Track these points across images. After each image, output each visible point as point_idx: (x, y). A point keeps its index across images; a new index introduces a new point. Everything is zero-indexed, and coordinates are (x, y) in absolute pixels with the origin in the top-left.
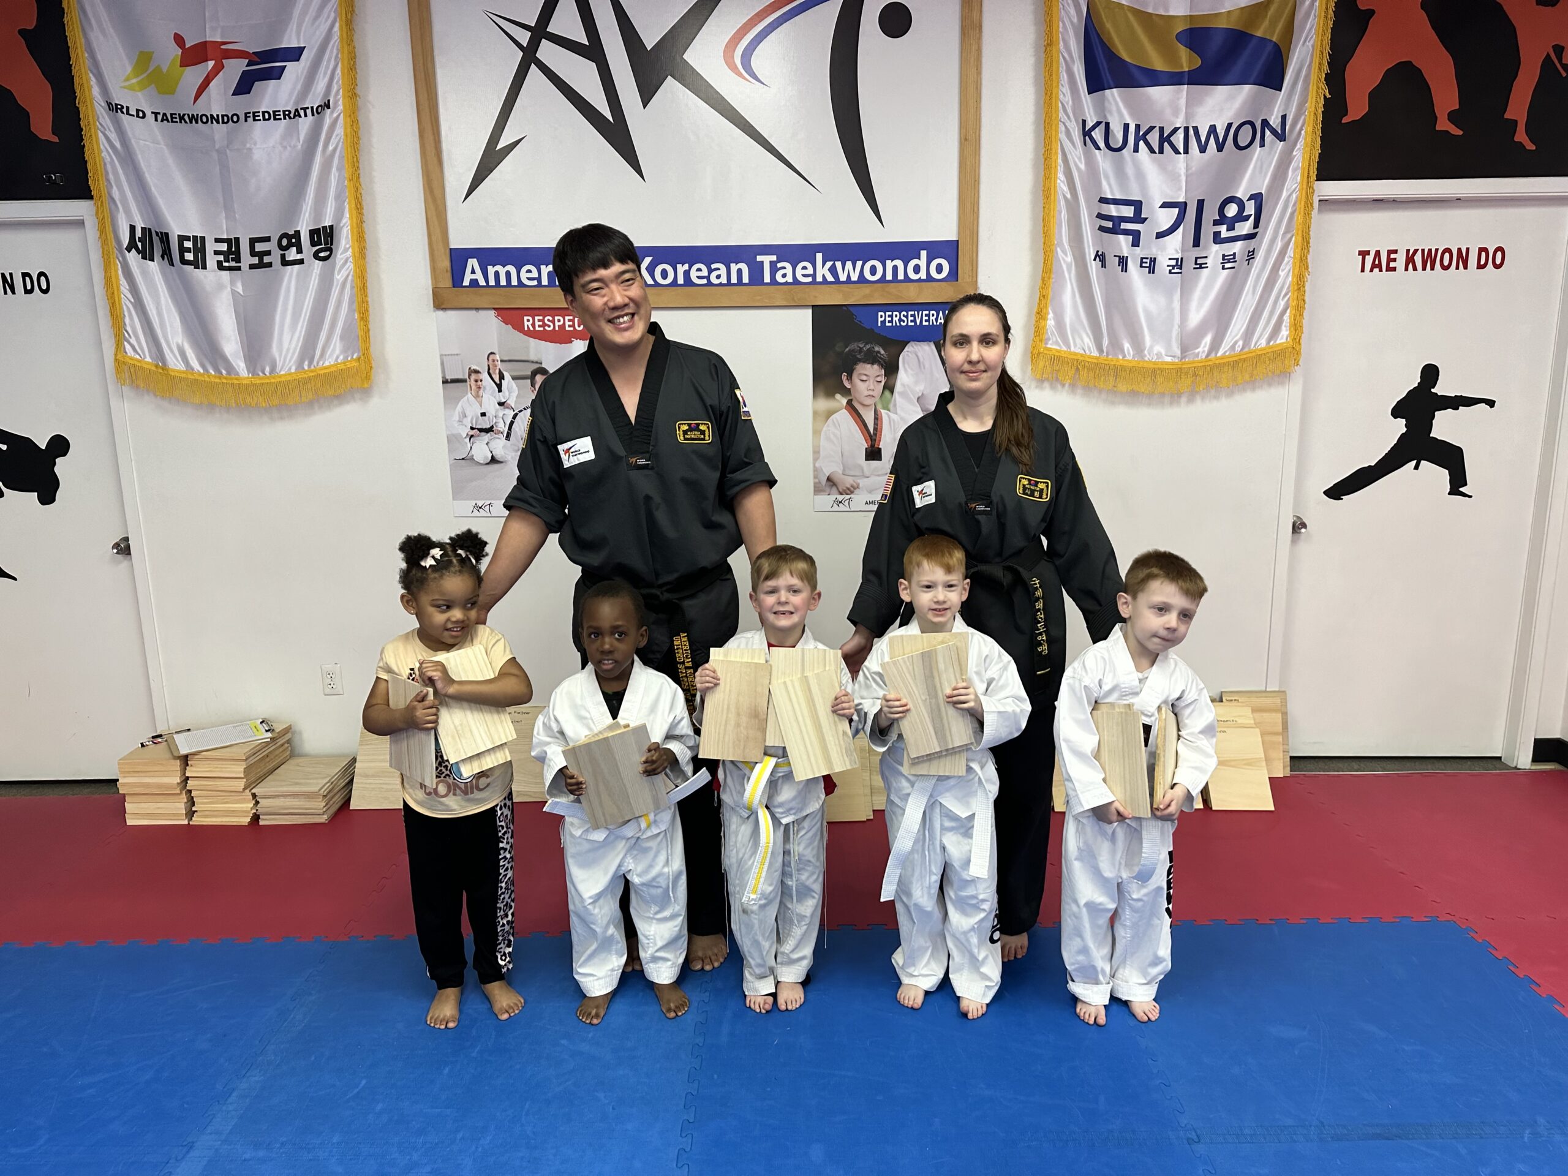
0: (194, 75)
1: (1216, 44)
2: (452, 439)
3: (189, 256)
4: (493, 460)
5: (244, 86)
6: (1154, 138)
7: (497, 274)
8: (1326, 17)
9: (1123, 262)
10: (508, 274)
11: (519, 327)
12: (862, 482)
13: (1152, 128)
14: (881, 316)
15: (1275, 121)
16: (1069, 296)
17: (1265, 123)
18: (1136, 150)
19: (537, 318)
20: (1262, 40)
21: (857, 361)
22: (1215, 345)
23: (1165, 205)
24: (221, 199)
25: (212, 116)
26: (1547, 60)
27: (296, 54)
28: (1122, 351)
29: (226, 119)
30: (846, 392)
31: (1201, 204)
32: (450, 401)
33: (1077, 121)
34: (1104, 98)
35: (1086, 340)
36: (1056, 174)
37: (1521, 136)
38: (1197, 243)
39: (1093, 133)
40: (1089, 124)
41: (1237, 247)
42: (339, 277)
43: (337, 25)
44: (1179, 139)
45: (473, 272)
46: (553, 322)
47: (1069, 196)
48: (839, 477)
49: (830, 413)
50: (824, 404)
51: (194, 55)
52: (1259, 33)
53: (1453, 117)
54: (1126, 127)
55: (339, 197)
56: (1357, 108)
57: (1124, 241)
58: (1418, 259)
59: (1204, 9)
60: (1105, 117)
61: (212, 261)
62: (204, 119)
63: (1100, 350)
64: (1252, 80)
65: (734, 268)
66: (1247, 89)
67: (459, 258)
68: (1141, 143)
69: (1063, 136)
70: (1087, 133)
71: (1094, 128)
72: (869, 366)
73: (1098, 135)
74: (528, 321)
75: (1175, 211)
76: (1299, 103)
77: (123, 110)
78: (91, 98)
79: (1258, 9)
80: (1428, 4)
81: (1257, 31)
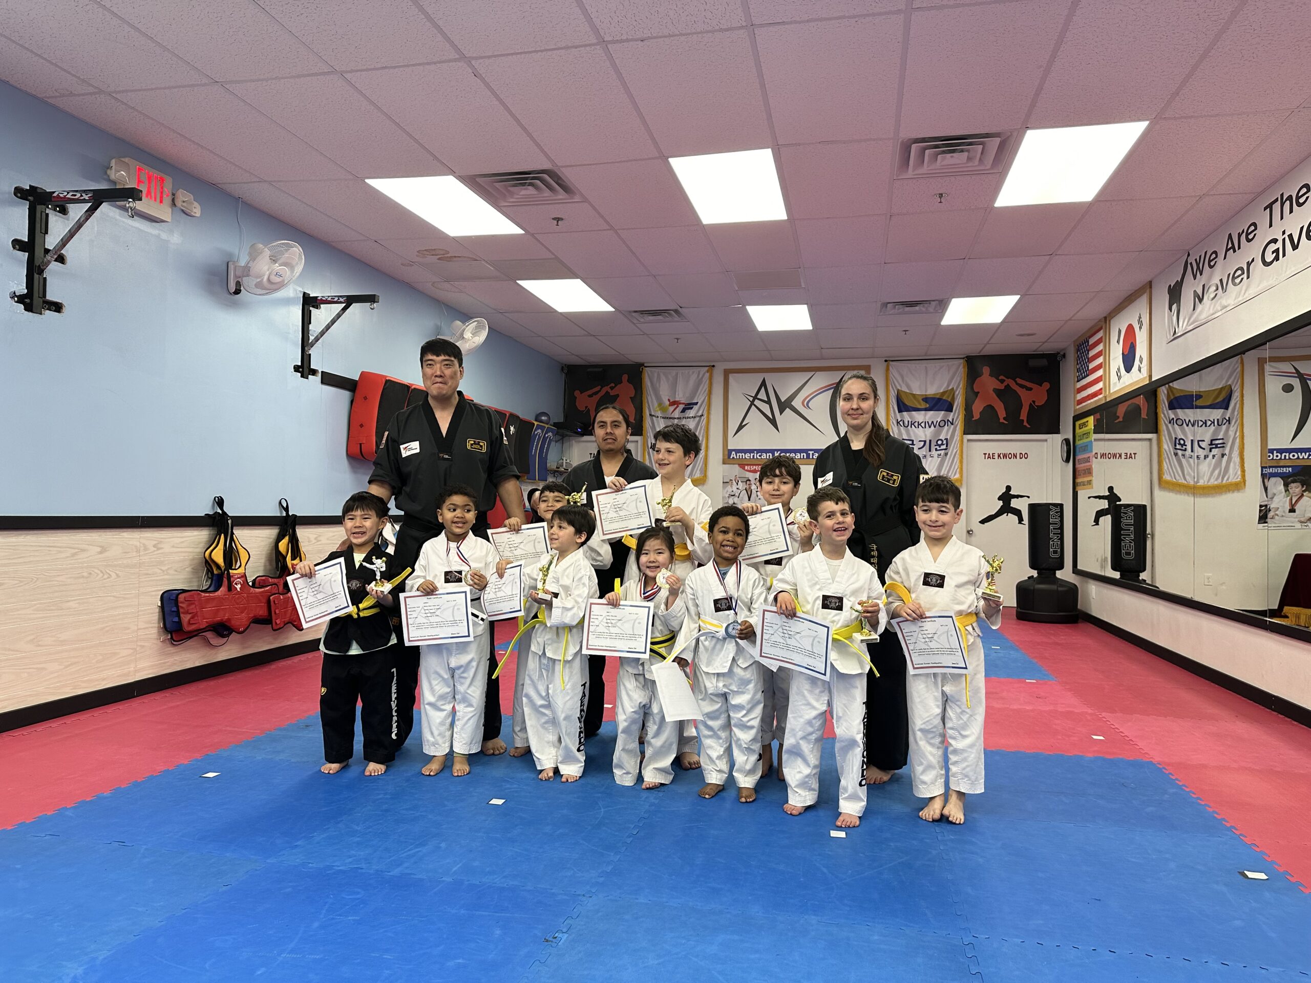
0: (672, 408)
1: (932, 401)
2: (724, 498)
5: (683, 411)
7: (739, 456)
8: (964, 394)
10: (742, 456)
11: (744, 469)
15: (951, 420)
17: (948, 420)
18: (911, 427)
20: (946, 400)
23: (920, 441)
26: (1031, 404)
27: (697, 403)
31: (930, 441)
32: (724, 488)
33: (895, 420)
34: (902, 414)
37: (1025, 423)
38: (930, 451)
41: (942, 452)
43: (707, 397)
44: (923, 425)
45: (733, 455)
51: (672, 403)
53: (1004, 419)
56: (976, 416)
58: (1001, 456)
59: (929, 392)
60: (903, 419)
64: (945, 409)
65: (802, 454)
67: (730, 451)
68: (913, 425)
70: (898, 423)
73: (901, 423)
74: (746, 468)
75: (923, 443)
76: (957, 415)
77: (653, 416)
78: (646, 413)
79: (944, 393)
80: (995, 390)
81: (944, 398)
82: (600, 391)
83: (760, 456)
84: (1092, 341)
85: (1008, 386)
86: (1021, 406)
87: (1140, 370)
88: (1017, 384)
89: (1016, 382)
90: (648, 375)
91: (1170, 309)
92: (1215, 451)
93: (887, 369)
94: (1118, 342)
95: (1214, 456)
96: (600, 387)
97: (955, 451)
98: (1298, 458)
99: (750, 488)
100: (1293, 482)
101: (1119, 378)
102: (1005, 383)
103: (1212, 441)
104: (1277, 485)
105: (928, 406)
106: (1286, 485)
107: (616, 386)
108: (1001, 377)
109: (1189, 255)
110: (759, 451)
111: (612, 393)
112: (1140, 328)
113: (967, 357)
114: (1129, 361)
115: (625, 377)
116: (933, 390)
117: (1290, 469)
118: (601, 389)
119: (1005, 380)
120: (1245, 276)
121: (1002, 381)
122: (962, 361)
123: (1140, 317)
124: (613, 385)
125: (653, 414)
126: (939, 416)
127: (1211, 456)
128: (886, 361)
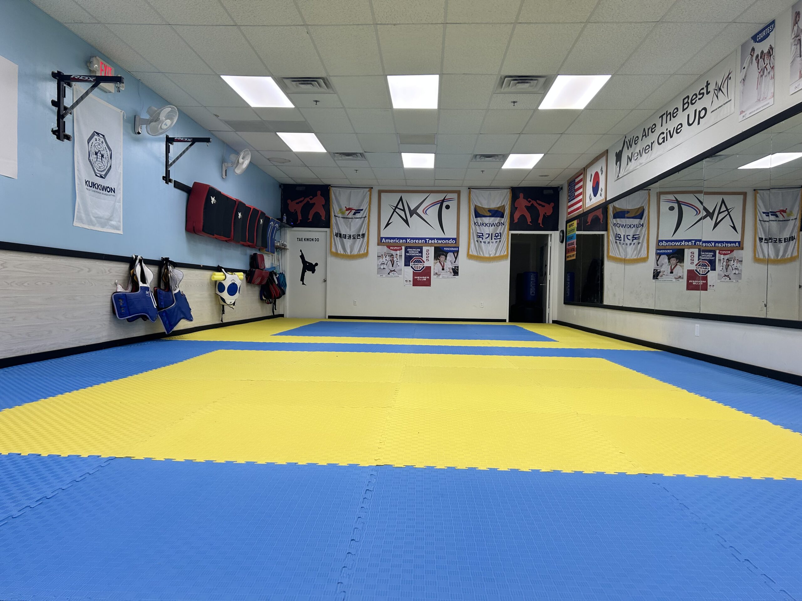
0: (348, 212)
1: (493, 212)
2: (378, 265)
3: (344, 237)
4: (384, 268)
5: (354, 214)
6: (485, 224)
7: (387, 241)
9: (481, 242)
10: (389, 241)
12: (441, 274)
14: (445, 248)
15: (503, 222)
16: (472, 246)
17: (501, 223)
18: (482, 226)
19: (393, 247)
20: (500, 212)
21: (441, 255)
22: (495, 254)
24: (349, 229)
25: (349, 218)
26: (544, 214)
27: (362, 210)
28: (481, 255)
29: (351, 218)
30: (439, 260)
31: (492, 234)
32: (378, 259)
33: (473, 222)
35: (476, 253)
36: (471, 229)
37: (541, 225)
38: (492, 239)
41: (498, 240)
42: (365, 241)
43: (368, 206)
44: (488, 225)
45: (384, 240)
46: (395, 248)
47: (472, 232)
48: (438, 273)
49: (437, 263)
50: (435, 261)
51: (347, 210)
54: (481, 223)
55: (366, 229)
56: (516, 221)
57: (481, 239)
60: (478, 221)
61: (347, 238)
64: (499, 217)
65: (422, 241)
67: (382, 238)
69: (471, 224)
70: (475, 223)
72: (443, 256)
73: (477, 224)
74: (391, 248)
75: (488, 235)
76: (506, 220)
77: (337, 216)
78: (332, 214)
79: (499, 207)
80: (526, 206)
81: (499, 210)
82: (303, 200)
83: (399, 241)
84: (577, 180)
85: (532, 204)
86: (539, 216)
87: (601, 195)
88: (537, 203)
89: (537, 202)
90: (333, 191)
91: (616, 164)
92: (635, 241)
93: (470, 193)
94: (591, 181)
95: (634, 244)
96: (303, 198)
97: (505, 240)
98: (675, 245)
99: (393, 259)
100: (673, 257)
101: (591, 200)
102: (531, 203)
103: (633, 235)
104: (664, 259)
105: (491, 214)
106: (669, 259)
107: (313, 198)
108: (529, 199)
109: (626, 137)
110: (398, 238)
111: (311, 202)
112: (602, 174)
113: (512, 188)
114: (595, 191)
115: (319, 193)
116: (494, 205)
117: (671, 251)
118: (304, 199)
119: (531, 201)
120: (650, 149)
121: (530, 202)
122: (509, 190)
123: (602, 168)
124: (311, 197)
125: (336, 215)
126: (497, 220)
127: (633, 244)
128: (469, 188)
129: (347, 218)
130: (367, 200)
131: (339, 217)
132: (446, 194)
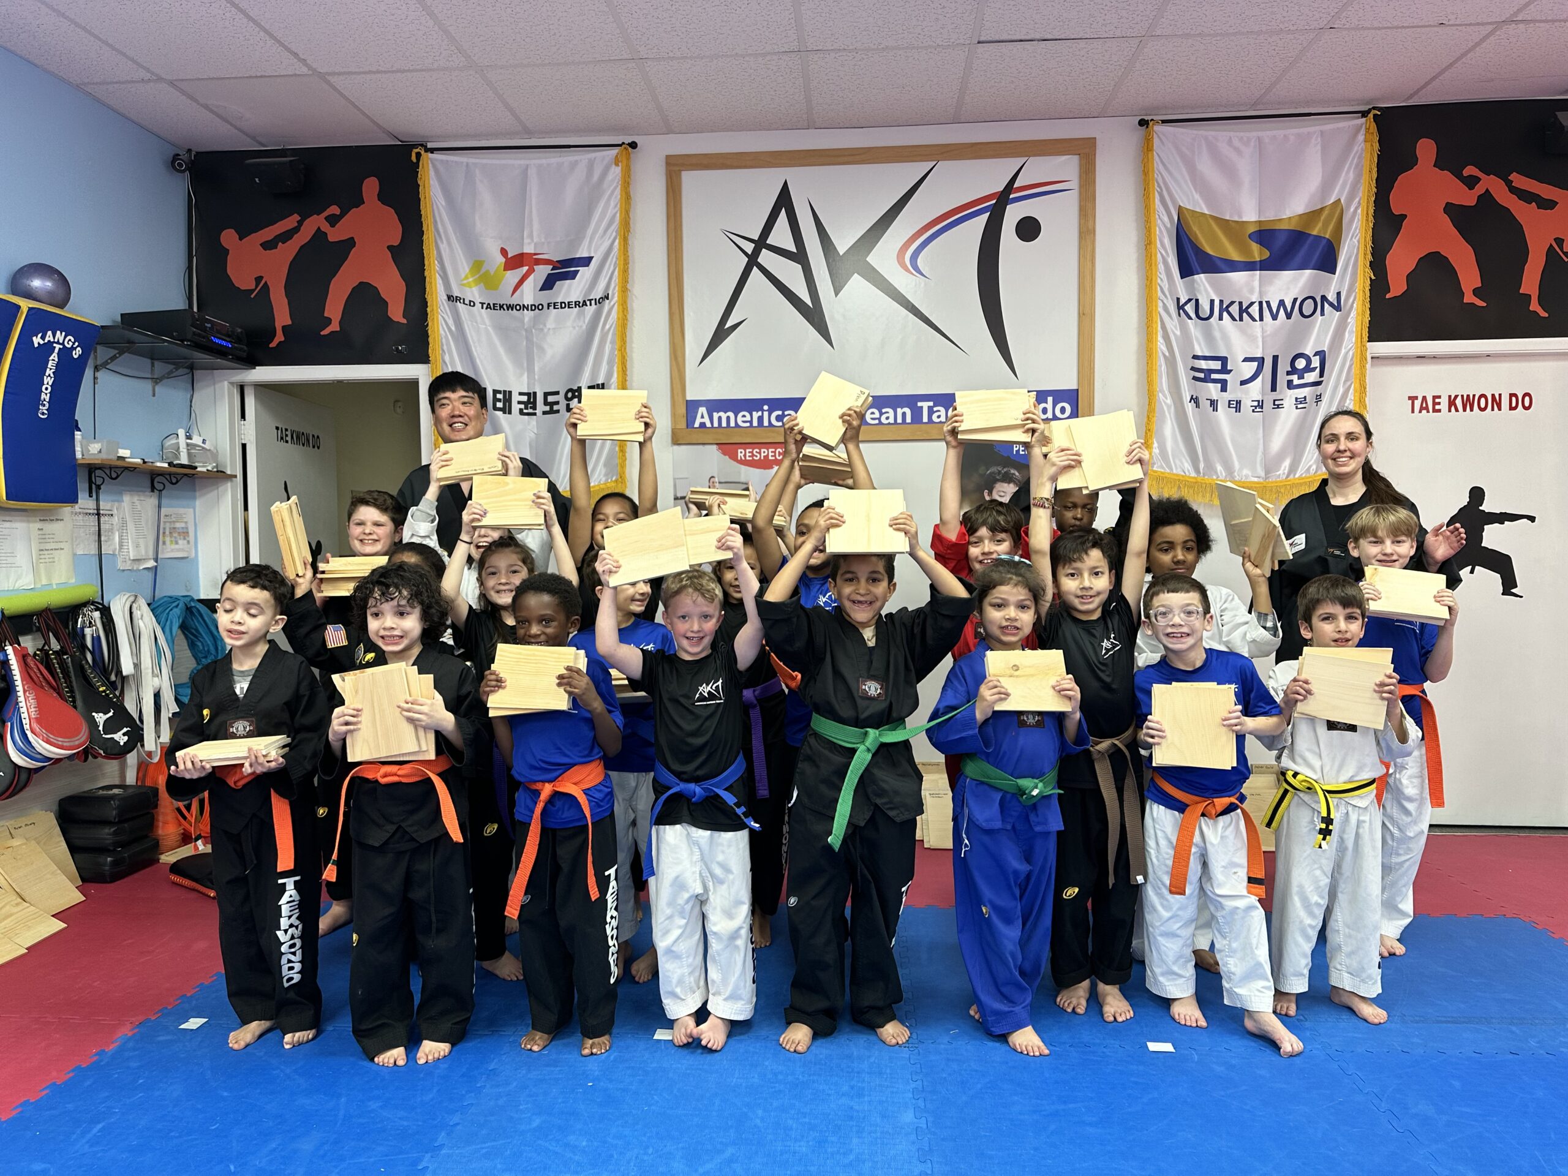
0: (513, 276)
1: (1280, 241)
3: (499, 405)
5: (548, 284)
6: (1235, 310)
7: (720, 418)
8: (1367, 220)
9: (1213, 404)
10: (728, 418)
11: (734, 457)
13: (1232, 303)
15: (1331, 297)
16: (1169, 428)
17: (1324, 298)
18: (1221, 318)
19: (748, 451)
20: (1318, 238)
21: (996, 481)
22: (1293, 469)
23: (1246, 360)
24: (525, 365)
25: (524, 305)
26: (1551, 250)
27: (586, 261)
28: (1216, 473)
29: (534, 307)
31: (1275, 358)
33: (1172, 300)
34: (1194, 281)
35: (1186, 465)
36: (1156, 338)
37: (1535, 306)
38: (1274, 388)
39: (1186, 308)
40: (1182, 301)
41: (1307, 392)
43: (617, 241)
44: (1255, 310)
45: (702, 417)
46: (760, 453)
47: (1167, 354)
51: (514, 262)
52: (1315, 232)
53: (1476, 292)
54: (1212, 302)
55: (610, 363)
56: (1397, 287)
57: (1213, 390)
59: (1269, 216)
60: (1195, 295)
61: (516, 407)
62: (518, 307)
63: (1197, 471)
64: (1311, 266)
66: (1308, 272)
67: (692, 407)
68: (1225, 314)
69: (1161, 310)
70: (1180, 308)
71: (1186, 303)
72: (1006, 485)
73: (1189, 309)
74: (741, 453)
75: (1254, 365)
76: (1350, 281)
77: (458, 299)
78: (437, 292)
79: (1312, 216)
80: (1450, 209)
81: (1313, 229)
85: (1487, 197)
86: (1522, 253)
88: (1513, 190)
89: (1509, 183)
90: (437, 171)
93: (1147, 147)
97: (1342, 388)
102: (1479, 189)
105: (1268, 254)
107: (344, 213)
108: (1469, 171)
110: (776, 405)
111: (334, 235)
113: (1377, 109)
115: (371, 187)
116: (1281, 208)
118: (300, 223)
119: (1478, 180)
121: (1471, 182)
122: (1364, 121)
124: (334, 210)
125: (456, 293)
126: (1301, 284)
128: (1143, 123)
129: (510, 307)
130: (608, 207)
131: (472, 304)
132: (1022, 160)
